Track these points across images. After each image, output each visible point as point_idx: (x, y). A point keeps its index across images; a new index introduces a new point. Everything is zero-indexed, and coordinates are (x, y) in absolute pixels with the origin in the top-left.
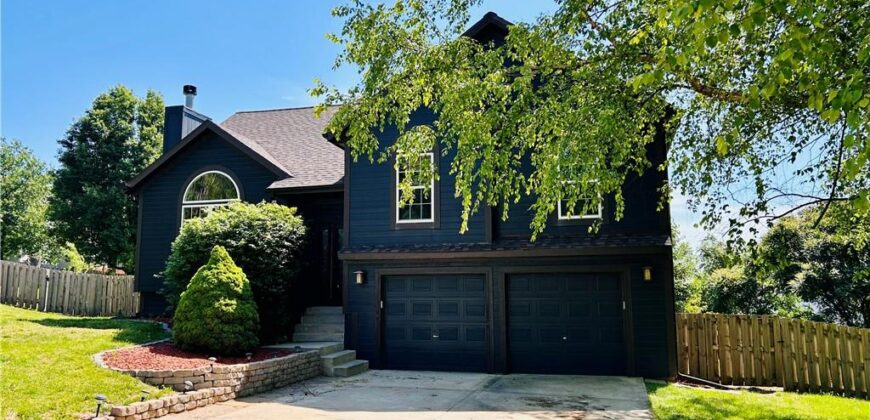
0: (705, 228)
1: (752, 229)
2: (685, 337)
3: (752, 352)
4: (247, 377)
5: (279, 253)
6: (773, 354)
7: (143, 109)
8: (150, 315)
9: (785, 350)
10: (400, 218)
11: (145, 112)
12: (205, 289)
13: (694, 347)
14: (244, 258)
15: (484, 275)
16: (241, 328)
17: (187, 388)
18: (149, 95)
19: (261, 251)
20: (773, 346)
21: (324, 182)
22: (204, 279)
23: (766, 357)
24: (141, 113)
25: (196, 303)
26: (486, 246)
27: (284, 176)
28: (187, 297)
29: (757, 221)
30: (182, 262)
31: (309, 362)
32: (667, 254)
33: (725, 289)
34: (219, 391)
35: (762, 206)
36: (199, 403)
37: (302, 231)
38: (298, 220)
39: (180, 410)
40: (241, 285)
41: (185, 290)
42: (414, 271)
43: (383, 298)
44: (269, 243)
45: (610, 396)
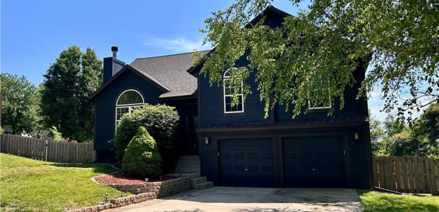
0: (386, 112)
1: (409, 113)
2: (377, 168)
3: (414, 176)
4: (162, 188)
5: (169, 129)
6: (425, 177)
7: (85, 57)
8: (103, 161)
9: (431, 174)
10: (226, 111)
11: (86, 59)
12: (137, 147)
13: (383, 174)
14: (153, 132)
15: (271, 138)
16: (155, 166)
17: (138, 192)
18: (88, 50)
19: (161, 129)
20: (425, 173)
21: (186, 94)
22: (137, 142)
23: (422, 179)
24: (84, 60)
25: (133, 154)
26: (271, 124)
27: (166, 91)
28: (129, 151)
29: (412, 108)
30: (123, 135)
31: (186, 182)
32: (367, 126)
33: (400, 144)
34: (151, 194)
35: (414, 101)
36: (144, 199)
37: (177, 118)
38: (176, 113)
39: (136, 202)
40: (153, 145)
41: (127, 148)
42: (234, 137)
43: (219, 151)
44: (164, 124)
45: (339, 197)
